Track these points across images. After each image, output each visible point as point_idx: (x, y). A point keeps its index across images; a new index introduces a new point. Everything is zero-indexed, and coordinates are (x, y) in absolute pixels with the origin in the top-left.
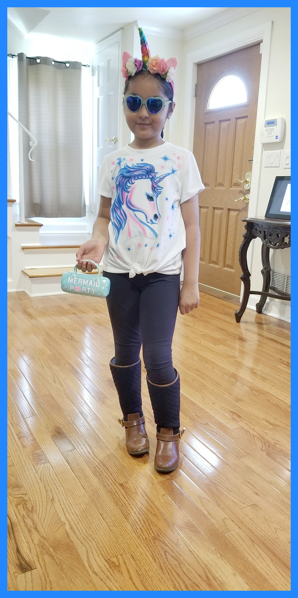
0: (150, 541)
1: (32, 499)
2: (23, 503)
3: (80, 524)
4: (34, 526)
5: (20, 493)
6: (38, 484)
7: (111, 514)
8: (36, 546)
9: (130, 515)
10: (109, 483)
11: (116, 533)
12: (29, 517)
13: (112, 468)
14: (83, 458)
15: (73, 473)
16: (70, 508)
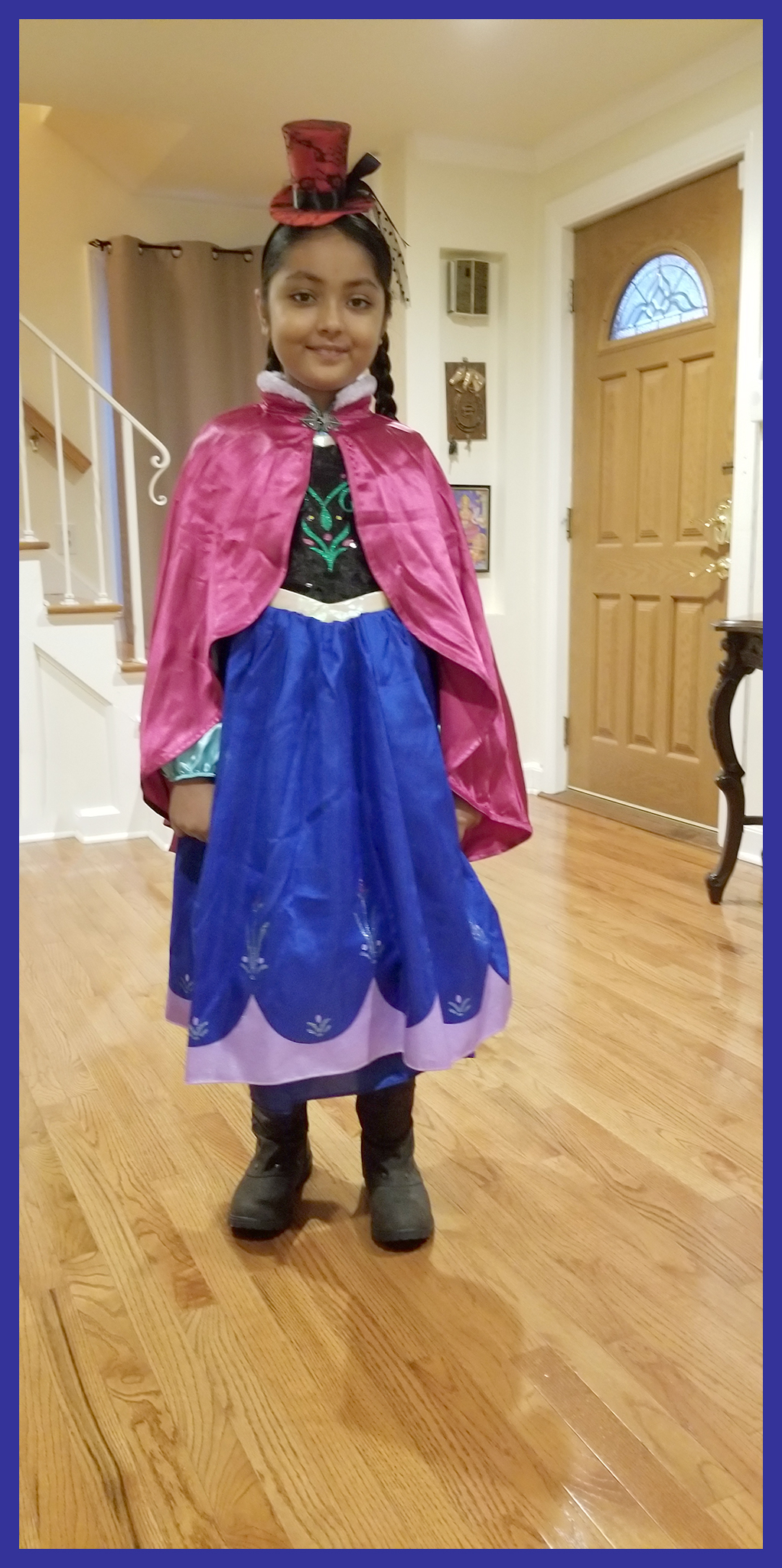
0: (496, 1528)
1: (173, 1408)
2: (150, 1419)
3: (304, 1478)
4: (180, 1485)
5: (144, 1391)
6: (190, 1363)
7: (386, 1450)
9: (439, 1454)
10: (379, 1360)
11: (402, 1504)
12: (167, 1459)
13: (387, 1318)
14: (308, 1289)
15: (280, 1332)
16: (275, 1432)
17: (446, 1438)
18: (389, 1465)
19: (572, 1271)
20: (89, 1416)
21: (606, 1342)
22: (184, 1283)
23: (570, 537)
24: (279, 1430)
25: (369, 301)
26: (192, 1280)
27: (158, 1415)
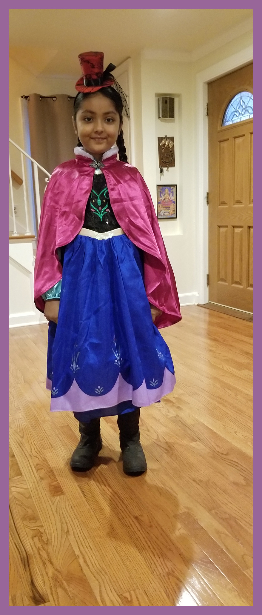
0: (164, 577)
1: (47, 532)
2: (39, 535)
3: (94, 557)
4: (48, 559)
5: (37, 525)
6: (54, 516)
7: (125, 548)
8: (50, 579)
9: (144, 549)
10: (124, 516)
11: (129, 567)
12: (44, 550)
13: (128, 500)
14: (99, 490)
15: (88, 505)
16: (84, 541)
17: (147, 544)
18: (126, 553)
19: (199, 484)
20: (17, 534)
21: (210, 510)
22: (54, 487)
23: (208, 204)
24: (85, 540)
25: (113, 119)
26: (56, 486)
27: (42, 534)
